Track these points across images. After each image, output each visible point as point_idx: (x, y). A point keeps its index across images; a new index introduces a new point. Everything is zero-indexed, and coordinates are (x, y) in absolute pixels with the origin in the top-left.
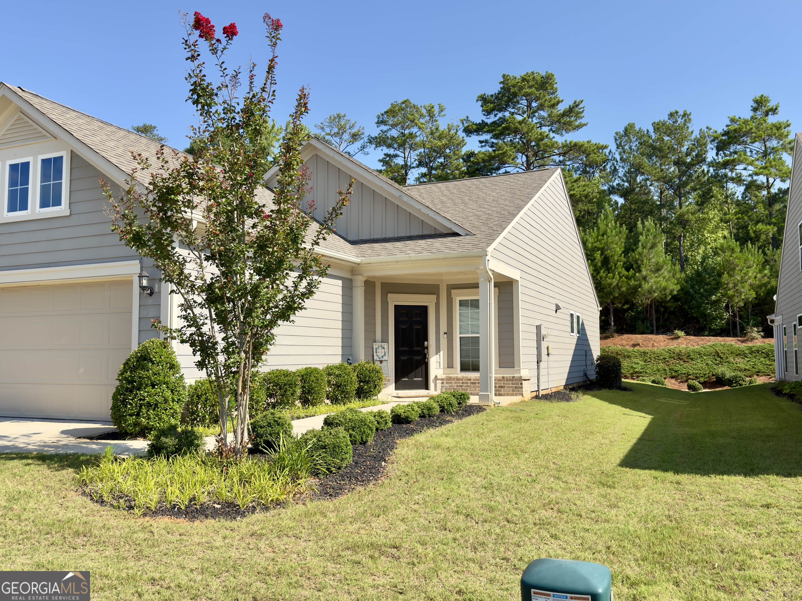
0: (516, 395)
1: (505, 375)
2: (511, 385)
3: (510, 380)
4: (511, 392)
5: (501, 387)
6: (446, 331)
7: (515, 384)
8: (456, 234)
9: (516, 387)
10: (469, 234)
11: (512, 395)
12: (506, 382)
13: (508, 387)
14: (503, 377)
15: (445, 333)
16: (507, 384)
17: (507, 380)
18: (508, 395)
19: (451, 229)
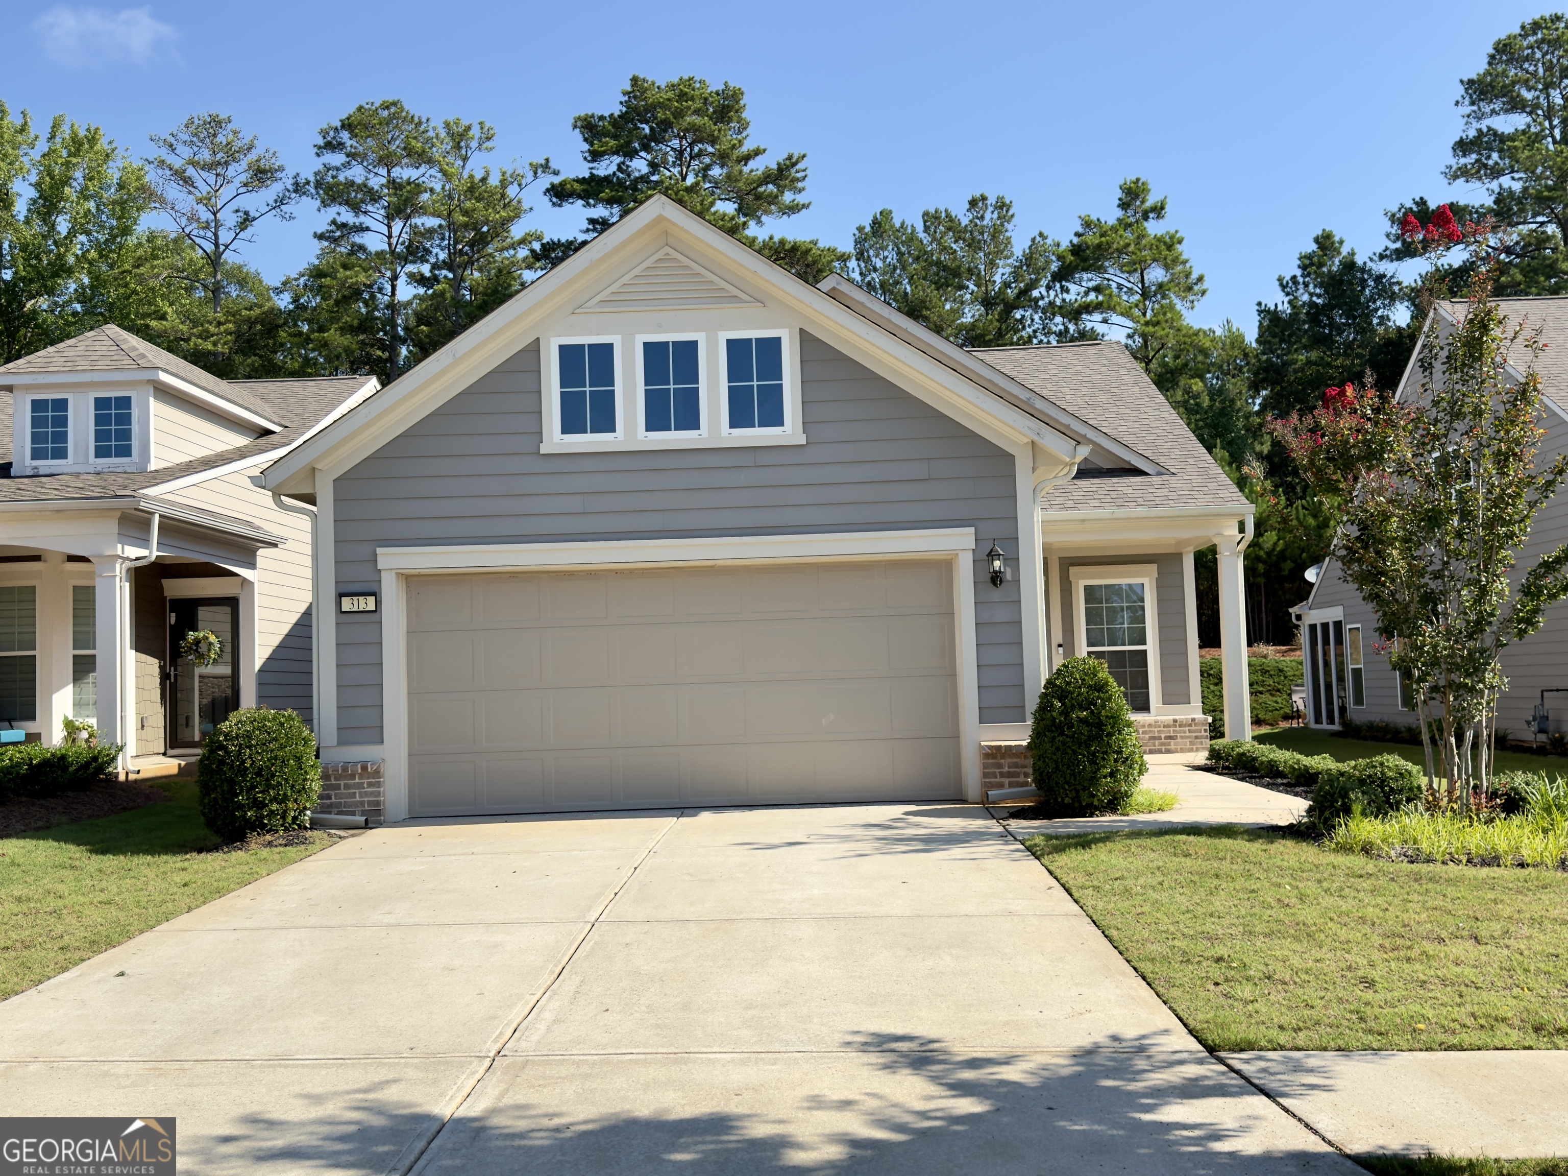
0: (1197, 750)
1: (1177, 717)
2: (1188, 734)
3: (1185, 726)
4: (1188, 746)
5: (1170, 738)
6: (1061, 642)
7: (1194, 731)
8: (1137, 472)
9: (1196, 737)
10: (1163, 471)
11: (1191, 750)
12: (1178, 729)
13: (1182, 737)
14: (1175, 721)
15: (1060, 646)
16: (1180, 732)
17: (1180, 726)
18: (1182, 751)
19: (1129, 463)
